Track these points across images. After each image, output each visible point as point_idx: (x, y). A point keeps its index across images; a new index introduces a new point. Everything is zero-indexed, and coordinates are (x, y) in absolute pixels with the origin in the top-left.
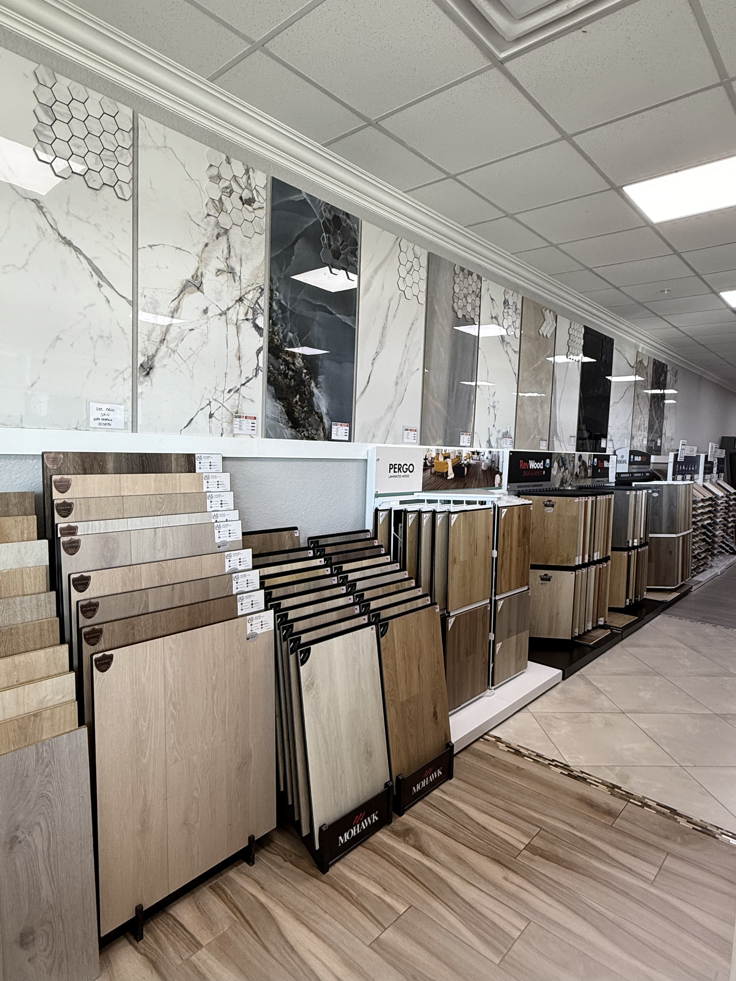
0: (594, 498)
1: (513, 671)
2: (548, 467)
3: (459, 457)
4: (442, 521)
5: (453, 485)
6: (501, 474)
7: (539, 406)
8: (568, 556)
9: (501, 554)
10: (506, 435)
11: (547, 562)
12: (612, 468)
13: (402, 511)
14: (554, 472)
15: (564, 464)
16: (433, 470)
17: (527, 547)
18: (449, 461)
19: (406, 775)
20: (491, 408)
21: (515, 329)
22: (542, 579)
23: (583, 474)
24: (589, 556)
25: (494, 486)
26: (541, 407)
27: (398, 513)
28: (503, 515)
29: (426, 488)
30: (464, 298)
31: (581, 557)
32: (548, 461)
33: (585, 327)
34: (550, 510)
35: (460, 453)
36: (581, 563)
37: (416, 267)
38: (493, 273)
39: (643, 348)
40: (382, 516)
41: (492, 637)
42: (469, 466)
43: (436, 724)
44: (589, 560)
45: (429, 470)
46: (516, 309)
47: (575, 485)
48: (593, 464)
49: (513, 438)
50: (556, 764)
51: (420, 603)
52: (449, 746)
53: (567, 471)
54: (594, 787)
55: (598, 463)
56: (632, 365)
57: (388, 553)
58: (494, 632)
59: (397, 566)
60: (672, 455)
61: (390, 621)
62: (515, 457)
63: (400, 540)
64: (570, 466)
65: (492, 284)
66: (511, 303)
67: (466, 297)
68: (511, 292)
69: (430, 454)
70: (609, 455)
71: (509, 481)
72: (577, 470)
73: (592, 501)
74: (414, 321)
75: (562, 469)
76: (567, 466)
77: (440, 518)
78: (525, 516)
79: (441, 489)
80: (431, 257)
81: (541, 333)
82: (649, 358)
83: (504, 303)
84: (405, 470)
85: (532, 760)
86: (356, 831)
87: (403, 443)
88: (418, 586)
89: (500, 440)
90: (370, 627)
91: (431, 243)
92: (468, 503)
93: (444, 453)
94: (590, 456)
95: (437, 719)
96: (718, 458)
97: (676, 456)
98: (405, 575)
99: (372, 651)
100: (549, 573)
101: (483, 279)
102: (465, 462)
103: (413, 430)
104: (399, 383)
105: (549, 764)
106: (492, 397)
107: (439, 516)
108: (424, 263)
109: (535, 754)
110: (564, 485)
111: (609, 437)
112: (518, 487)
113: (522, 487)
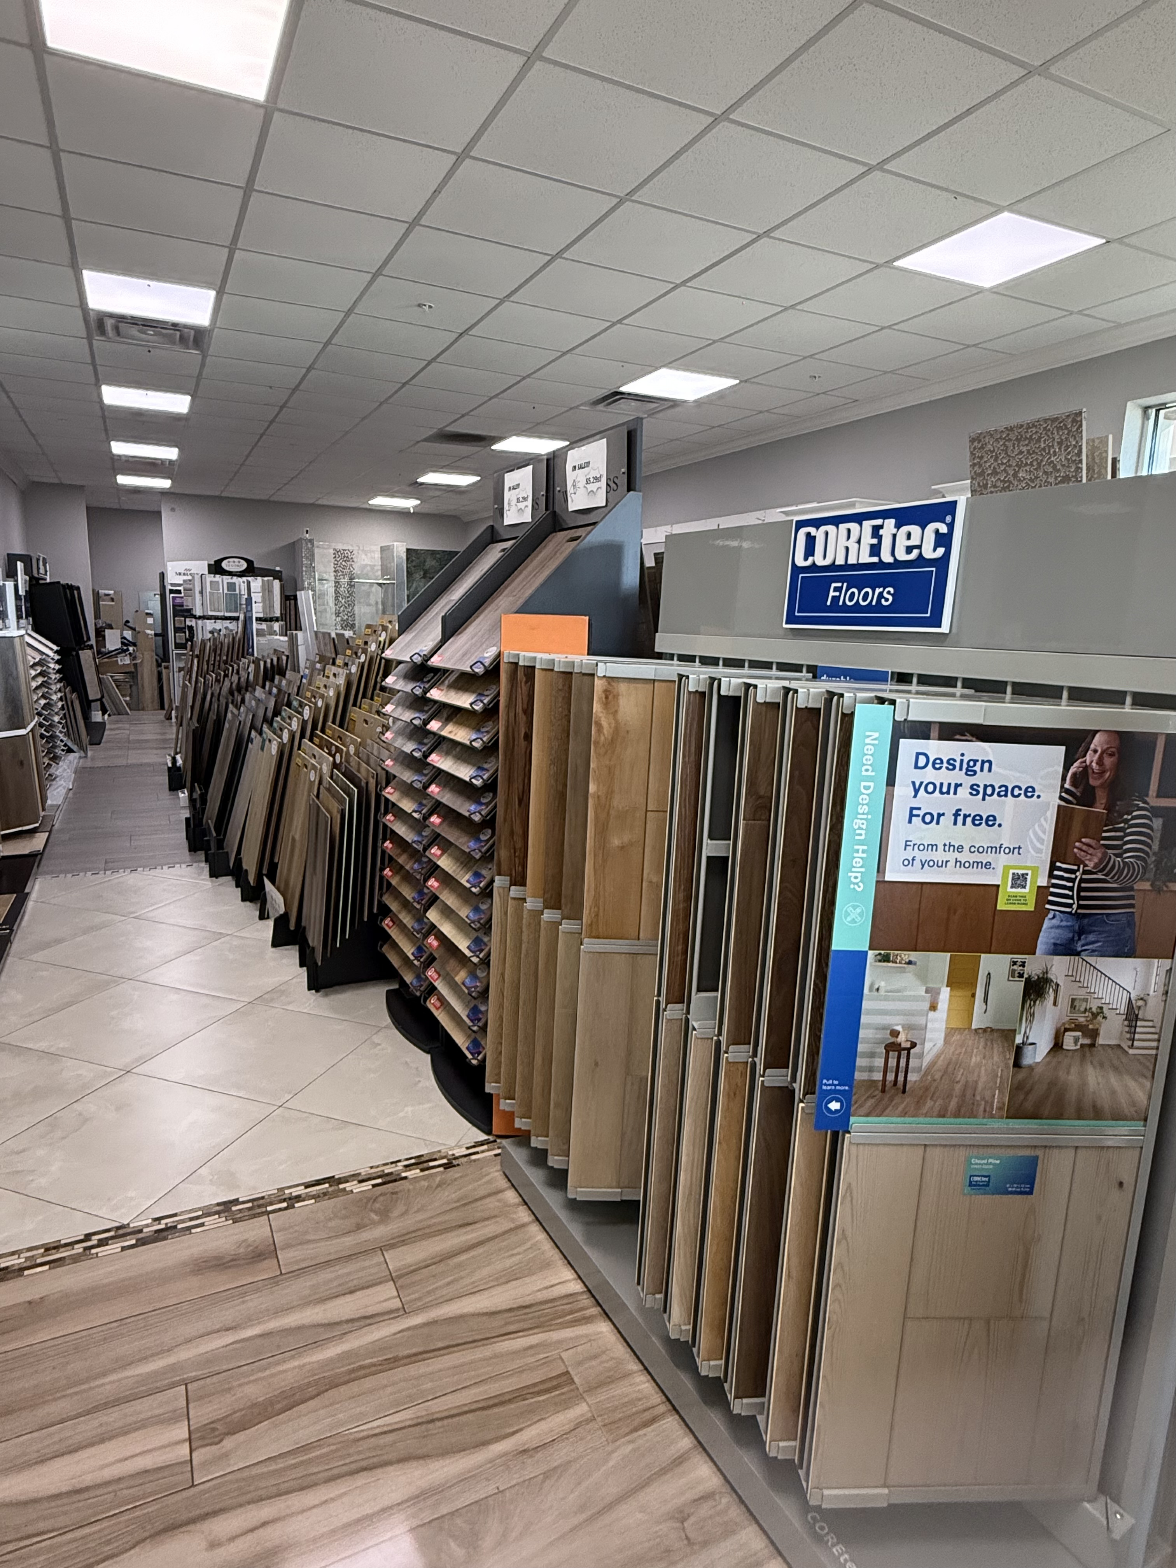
50: (99, 1240)
54: (199, 1230)
85: (46, 1267)
105: (85, 1249)
109: (42, 1250)
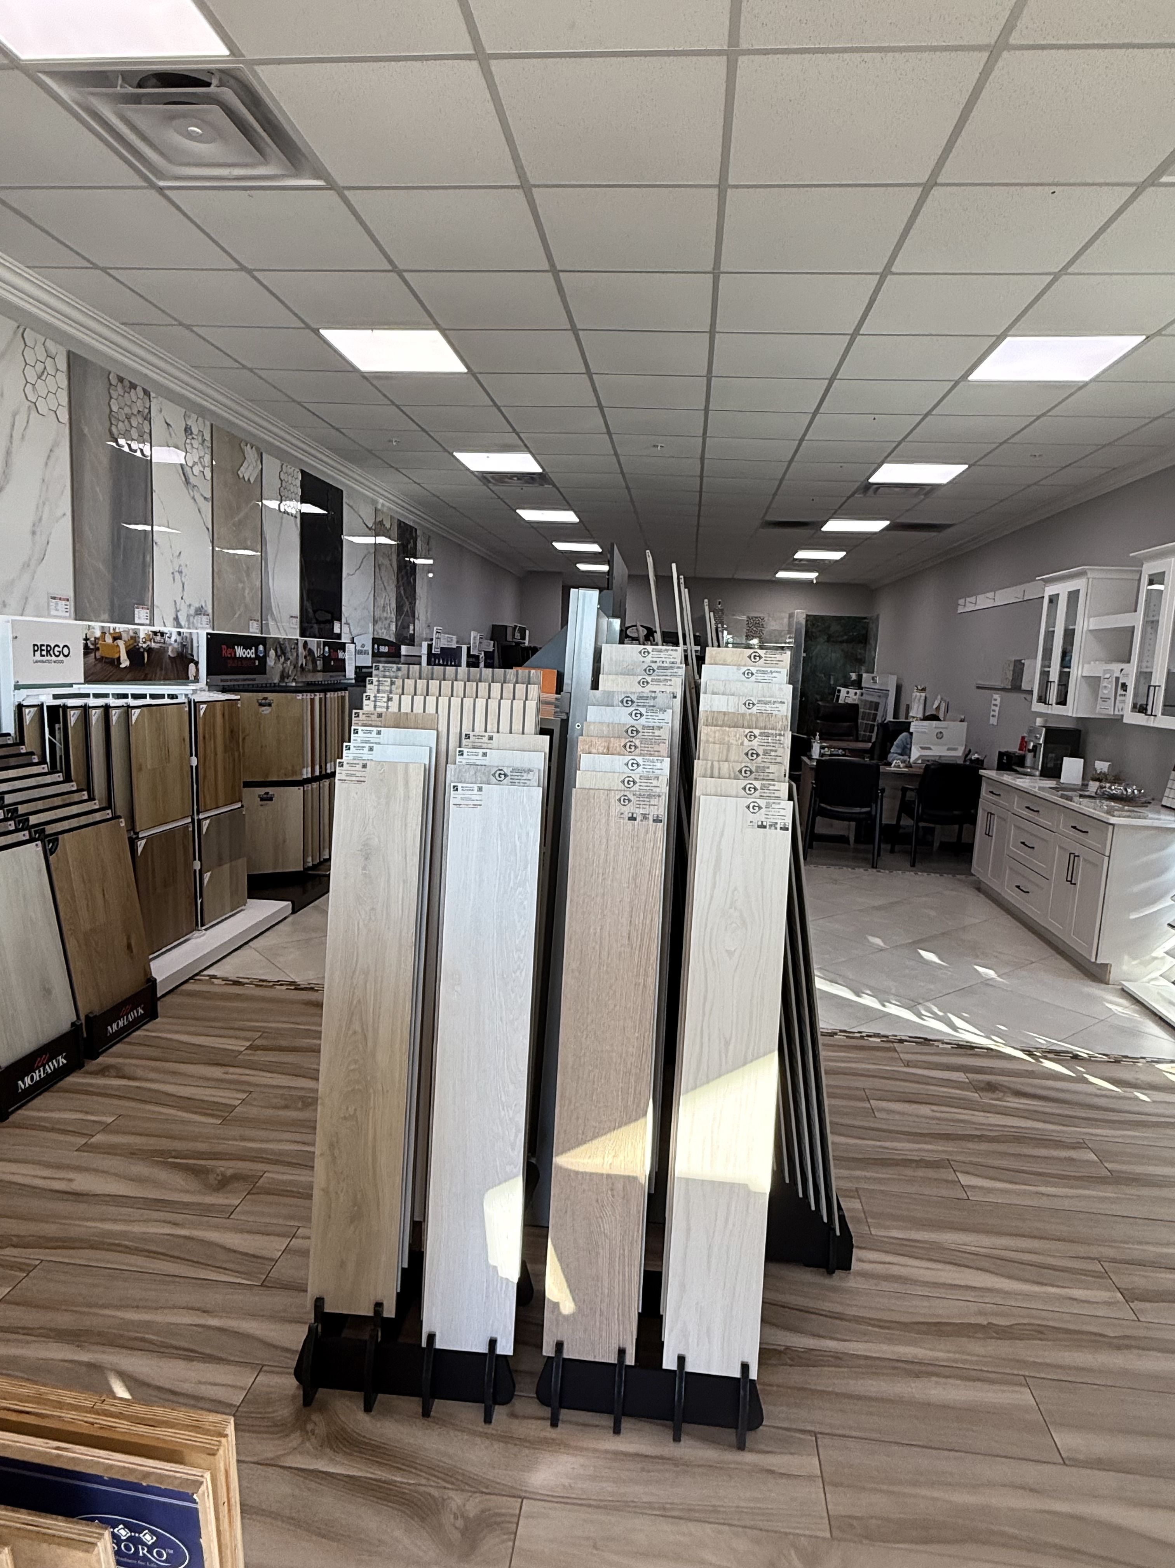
0: (322, 695)
1: (228, 908)
2: (261, 655)
3: (135, 638)
4: (119, 718)
5: (128, 677)
6: (197, 663)
7: (244, 574)
8: (293, 767)
9: (202, 761)
10: (200, 611)
11: (267, 776)
12: (350, 659)
13: (58, 706)
14: (271, 662)
15: (284, 653)
16: (98, 654)
17: (236, 754)
18: (121, 643)
19: (97, 1011)
20: (177, 575)
21: (204, 467)
22: (262, 800)
23: (310, 667)
24: (321, 767)
25: (188, 678)
26: (248, 576)
27: (52, 709)
28: (202, 712)
29: (89, 678)
30: (126, 421)
31: (310, 769)
32: (261, 648)
33: (302, 472)
34: (266, 710)
35: (136, 633)
36: (310, 776)
37: (50, 370)
38: (167, 389)
39: (383, 505)
40: (29, 715)
41: (197, 865)
42: (150, 650)
43: (132, 958)
44: (320, 772)
45: (93, 655)
46: (204, 440)
47: (300, 680)
48: (323, 654)
49: (211, 616)
50: (281, 984)
51: (98, 816)
52: (152, 982)
53: (289, 662)
55: (329, 652)
56: (370, 526)
57: (43, 761)
58: (200, 859)
59: (58, 777)
60: (425, 645)
61: (60, 837)
62: (212, 640)
63: (59, 746)
64: (292, 655)
65: (168, 405)
66: (195, 431)
67: (128, 418)
68: (194, 416)
69: (94, 633)
70: (344, 644)
71: (209, 673)
72: (302, 661)
73: (320, 699)
74: (53, 446)
75: (282, 659)
76: (289, 655)
77: (115, 715)
78: (231, 715)
79: (113, 681)
80: (71, 357)
81: (241, 476)
82: (391, 517)
83: (186, 430)
84: (57, 654)
85: (253, 986)
86: (40, 1076)
87: (49, 616)
88: (91, 799)
89: (191, 618)
90: (34, 844)
91: (71, 337)
92: (153, 696)
93: (112, 631)
94: (318, 643)
95: (132, 951)
96: (485, 652)
97: (430, 647)
98: (73, 786)
99: (40, 871)
100: (271, 790)
101: (152, 395)
102: (145, 646)
103: (64, 600)
104: (38, 533)
105: (273, 985)
106: (175, 559)
107: (114, 712)
108: (63, 365)
109: (257, 980)
110: (286, 680)
111: (344, 620)
112: (222, 681)
113: (226, 680)
